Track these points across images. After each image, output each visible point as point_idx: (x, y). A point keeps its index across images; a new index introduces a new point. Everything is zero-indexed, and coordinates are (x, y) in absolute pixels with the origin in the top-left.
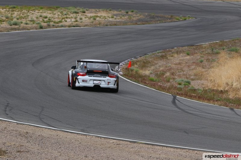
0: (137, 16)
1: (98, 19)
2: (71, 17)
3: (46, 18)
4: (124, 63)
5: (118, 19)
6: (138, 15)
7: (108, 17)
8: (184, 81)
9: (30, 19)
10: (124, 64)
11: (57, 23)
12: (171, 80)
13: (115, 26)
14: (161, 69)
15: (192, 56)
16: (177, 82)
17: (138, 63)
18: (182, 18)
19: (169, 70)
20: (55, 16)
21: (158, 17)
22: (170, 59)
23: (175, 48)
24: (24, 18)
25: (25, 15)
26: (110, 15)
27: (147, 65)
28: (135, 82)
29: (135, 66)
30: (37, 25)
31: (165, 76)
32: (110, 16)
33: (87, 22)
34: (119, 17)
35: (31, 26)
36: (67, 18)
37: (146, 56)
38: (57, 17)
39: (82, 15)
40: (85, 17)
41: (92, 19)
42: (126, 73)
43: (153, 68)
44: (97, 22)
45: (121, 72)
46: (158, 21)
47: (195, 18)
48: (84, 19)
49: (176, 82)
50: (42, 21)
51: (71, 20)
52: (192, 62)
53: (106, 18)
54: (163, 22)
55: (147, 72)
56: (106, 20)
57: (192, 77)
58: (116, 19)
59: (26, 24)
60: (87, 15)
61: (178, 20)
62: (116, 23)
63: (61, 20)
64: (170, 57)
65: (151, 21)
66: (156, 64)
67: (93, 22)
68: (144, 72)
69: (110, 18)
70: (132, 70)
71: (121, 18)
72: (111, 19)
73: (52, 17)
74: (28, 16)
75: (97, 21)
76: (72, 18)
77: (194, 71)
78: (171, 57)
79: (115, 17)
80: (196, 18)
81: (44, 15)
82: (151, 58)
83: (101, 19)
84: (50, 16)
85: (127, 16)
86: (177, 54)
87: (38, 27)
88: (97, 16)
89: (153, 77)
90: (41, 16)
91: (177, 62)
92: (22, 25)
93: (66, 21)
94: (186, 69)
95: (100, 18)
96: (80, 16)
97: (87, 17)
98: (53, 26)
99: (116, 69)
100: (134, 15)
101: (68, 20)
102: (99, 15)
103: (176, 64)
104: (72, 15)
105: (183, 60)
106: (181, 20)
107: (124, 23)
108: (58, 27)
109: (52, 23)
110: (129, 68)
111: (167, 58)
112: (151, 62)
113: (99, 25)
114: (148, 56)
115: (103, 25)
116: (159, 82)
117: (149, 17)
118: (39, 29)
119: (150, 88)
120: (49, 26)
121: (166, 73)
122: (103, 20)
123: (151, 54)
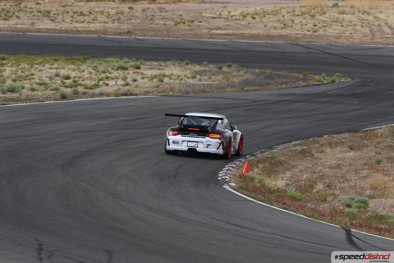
0: (239, 75)
1: (166, 80)
2: (115, 76)
3: (68, 78)
4: (234, 165)
5: (205, 81)
6: (241, 73)
7: (185, 76)
8: (356, 200)
9: (37, 81)
10: (233, 168)
11: (91, 89)
12: (329, 199)
13: (203, 95)
14: (305, 176)
15: (359, 152)
16: (342, 201)
17: (260, 166)
18: (327, 78)
19: (322, 178)
20: (84, 75)
21: (279, 76)
22: (318, 158)
23: (325, 136)
24: (25, 79)
25: (27, 73)
26: (188, 72)
27: (277, 169)
28: (263, 202)
29: (256, 170)
30: (53, 92)
31: (315, 191)
32: (189, 76)
33: (146, 85)
34: (205, 77)
35: (43, 94)
36: (107, 78)
37: (272, 151)
38: (88, 76)
39: (134, 73)
40: (142, 76)
41: (155, 80)
42: (243, 185)
43: (288, 174)
44: (166, 86)
45: (232, 182)
46: (282, 84)
47: (350, 79)
48: (140, 81)
49: (340, 201)
50: (61, 84)
51: (116, 83)
52: (360, 162)
53: (182, 79)
54: (293, 86)
55: (279, 183)
56: (183, 82)
57: (368, 192)
58: (200, 80)
59: (33, 90)
60: (145, 72)
61: (319, 83)
62: (202, 88)
63: (96, 82)
64: (317, 153)
65: (269, 84)
66: (294, 167)
67: (158, 87)
68: (274, 183)
69: (188, 78)
70: (252, 179)
71: (210, 78)
72: (191, 81)
73: (79, 78)
74: (33, 75)
75: (167, 83)
76: (117, 78)
77: (370, 181)
78: (319, 154)
79: (198, 77)
80: (353, 79)
81: (63, 72)
82: (283, 155)
83: (172, 81)
84: (75, 75)
85: (219, 74)
86: (331, 148)
87: (58, 95)
88: (164, 76)
89: (292, 191)
90: (57, 75)
91: (333, 162)
92: (25, 92)
93: (107, 85)
94: (351, 176)
95: (171, 79)
96: (131, 74)
97: (146, 77)
98: (85, 93)
99: (220, 177)
100: (233, 72)
101: (111, 83)
102: (167, 74)
103: (331, 167)
104: (115, 73)
105: (343, 159)
106: (325, 82)
107: (219, 88)
108: (93, 95)
109: (80, 89)
110: (246, 174)
111: (312, 155)
112: (283, 163)
113: (171, 91)
114: (277, 151)
115: (180, 91)
116: (308, 202)
117: (262, 77)
118: (60, 100)
119: (295, 214)
120: (76, 93)
121: (317, 185)
122: (178, 83)
123: (281, 147)
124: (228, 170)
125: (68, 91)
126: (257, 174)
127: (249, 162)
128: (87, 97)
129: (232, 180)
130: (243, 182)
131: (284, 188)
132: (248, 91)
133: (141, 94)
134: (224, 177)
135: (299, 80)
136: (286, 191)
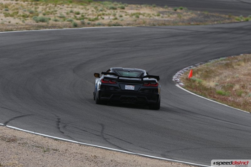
0: (187, 15)
1: (141, 16)
3: (78, 14)
4: (183, 72)
5: (166, 18)
6: (189, 13)
7: (153, 14)
9: (59, 15)
10: (182, 73)
11: (93, 21)
12: (243, 95)
13: (164, 27)
14: (228, 80)
17: (200, 73)
18: (243, 18)
19: (238, 81)
20: (89, 12)
21: (213, 16)
22: (236, 68)
23: (241, 55)
24: (51, 14)
25: (52, 10)
26: (155, 12)
27: (210, 75)
28: (201, 95)
29: (197, 75)
30: (68, 22)
31: (234, 89)
32: (156, 14)
33: (128, 20)
34: (166, 16)
35: (62, 24)
36: (103, 14)
37: (207, 63)
38: (91, 13)
39: (121, 12)
40: (125, 14)
41: (134, 17)
42: (188, 84)
43: (217, 78)
44: (141, 20)
45: (181, 83)
46: (214, 21)
48: (124, 17)
49: (250, 96)
50: (74, 18)
51: (109, 18)
53: (151, 16)
54: (221, 23)
55: (211, 84)
56: (152, 18)
58: (162, 17)
59: (56, 21)
60: (127, 11)
61: (238, 21)
62: (163, 22)
64: (235, 65)
65: (206, 21)
66: (221, 74)
67: (135, 21)
68: (208, 84)
69: (155, 16)
70: (194, 81)
71: (169, 16)
72: (157, 18)
73: (86, 14)
74: (56, 11)
75: (141, 19)
78: (237, 66)
79: (161, 15)
81: (76, 10)
82: (214, 66)
83: (144, 17)
84: (83, 12)
85: (175, 14)
86: (245, 62)
87: (72, 25)
88: (140, 14)
89: (219, 89)
90: (71, 12)
91: (246, 72)
92: (51, 22)
93: (103, 19)
95: (144, 16)
96: (118, 12)
97: (128, 15)
98: (89, 24)
99: (174, 79)
100: (183, 13)
101: (106, 17)
102: (142, 13)
103: (245, 75)
104: (109, 12)
106: (242, 20)
107: (174, 23)
108: (94, 25)
109: (86, 21)
110: (191, 78)
111: (233, 67)
112: (214, 71)
113: (144, 24)
114: (210, 63)
115: (149, 24)
116: (229, 96)
117: (202, 17)
118: (73, 28)
119: (221, 104)
120: (83, 24)
121: (235, 86)
122: (148, 19)
123: (212, 61)
124: (179, 75)
125: (78, 22)
126: (198, 78)
127: (192, 70)
128: (90, 26)
129: (181, 81)
130: (189, 83)
131: (214, 87)
132: (193, 25)
133: (125, 25)
134: (176, 79)
135: (225, 19)
136: (215, 89)
